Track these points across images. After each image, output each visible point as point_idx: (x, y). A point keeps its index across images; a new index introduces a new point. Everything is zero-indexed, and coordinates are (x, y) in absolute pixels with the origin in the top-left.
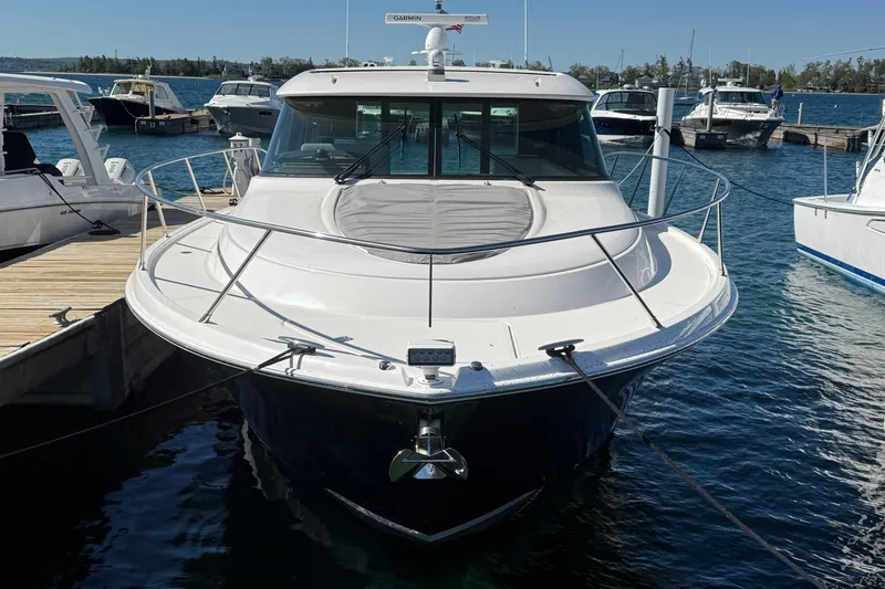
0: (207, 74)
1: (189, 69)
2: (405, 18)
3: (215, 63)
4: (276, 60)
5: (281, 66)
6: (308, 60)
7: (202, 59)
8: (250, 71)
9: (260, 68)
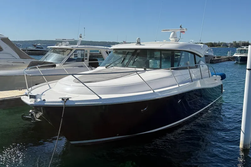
0: (217, 46)
1: (212, 45)
2: (166, 30)
3: (219, 43)
4: (237, 42)
5: (239, 43)
6: (247, 41)
7: (216, 42)
8: (229, 45)
9: (232, 44)
